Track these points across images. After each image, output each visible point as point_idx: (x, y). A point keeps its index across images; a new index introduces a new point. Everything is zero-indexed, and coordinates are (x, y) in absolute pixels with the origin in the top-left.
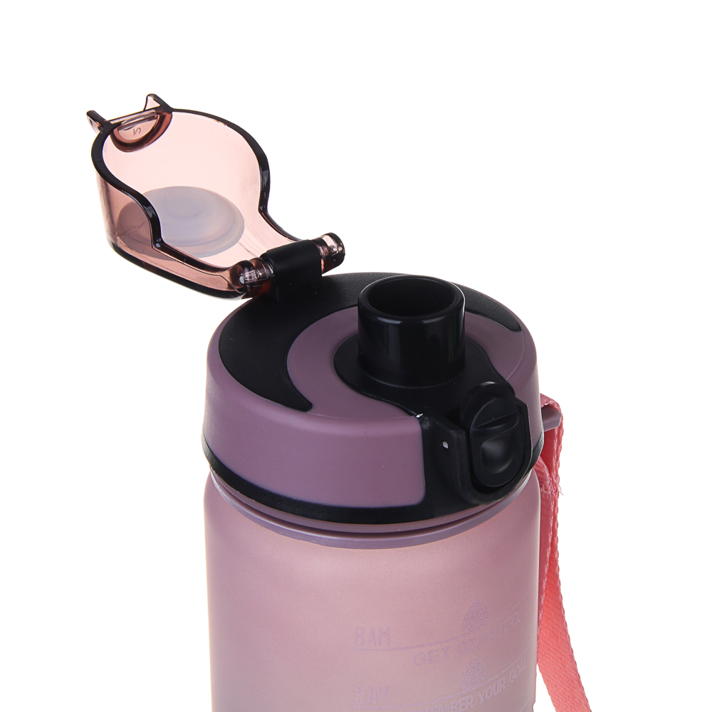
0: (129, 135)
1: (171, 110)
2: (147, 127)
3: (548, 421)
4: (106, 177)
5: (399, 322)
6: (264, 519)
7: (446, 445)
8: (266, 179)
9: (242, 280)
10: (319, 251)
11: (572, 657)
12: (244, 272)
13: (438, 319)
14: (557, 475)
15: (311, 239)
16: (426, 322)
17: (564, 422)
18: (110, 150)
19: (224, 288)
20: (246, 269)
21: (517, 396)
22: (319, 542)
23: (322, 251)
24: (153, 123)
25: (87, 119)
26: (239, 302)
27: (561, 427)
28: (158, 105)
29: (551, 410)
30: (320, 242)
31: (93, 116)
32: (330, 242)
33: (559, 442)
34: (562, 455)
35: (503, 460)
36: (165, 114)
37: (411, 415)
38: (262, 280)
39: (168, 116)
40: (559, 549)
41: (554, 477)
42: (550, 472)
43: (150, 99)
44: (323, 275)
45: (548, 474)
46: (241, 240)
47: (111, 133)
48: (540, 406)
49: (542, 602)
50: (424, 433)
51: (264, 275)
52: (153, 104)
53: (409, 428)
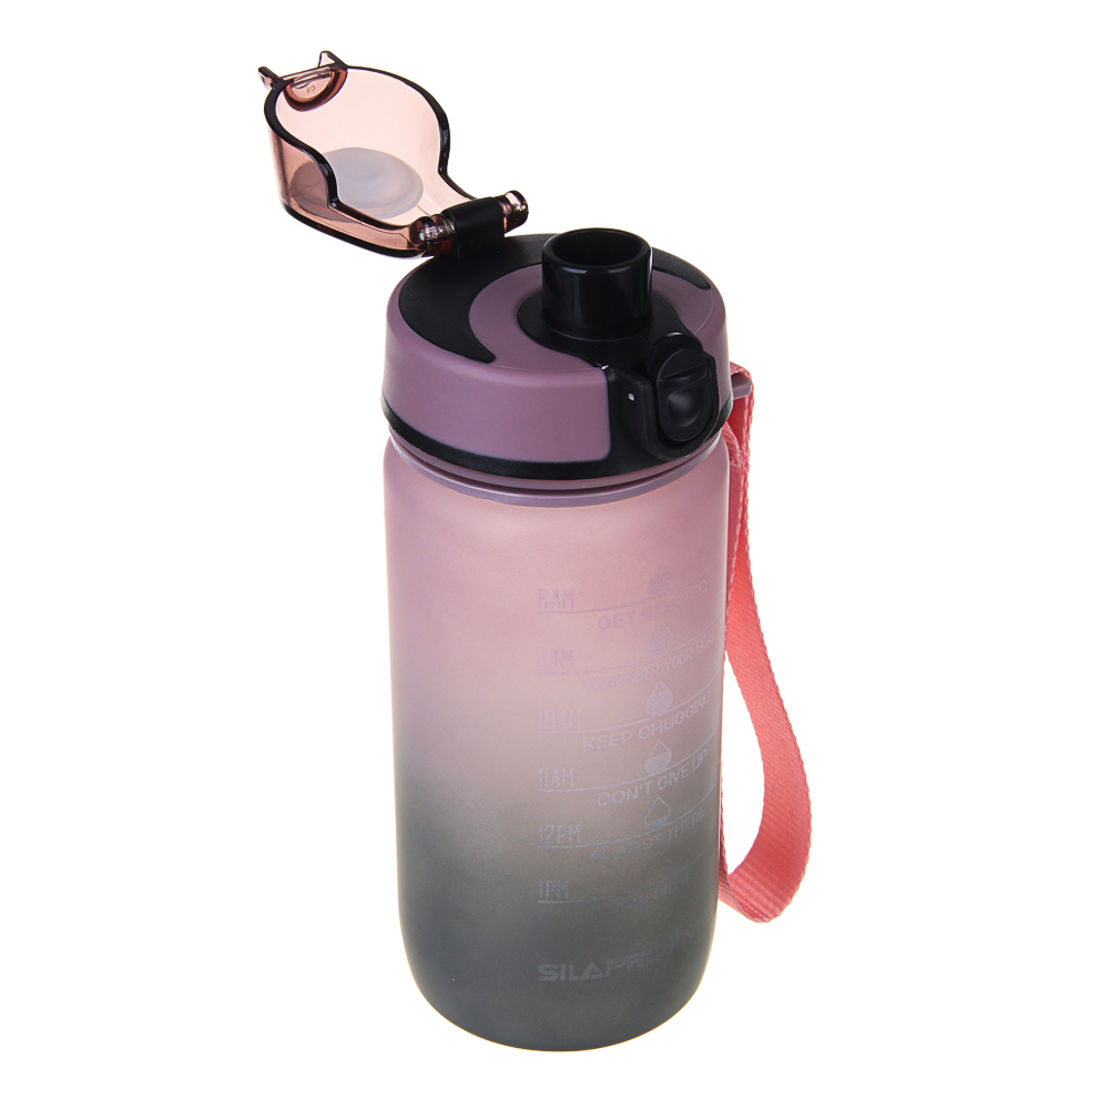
0: (303, 94)
1: (346, 67)
2: (322, 84)
3: (739, 388)
4: (280, 133)
5: (584, 272)
6: (445, 478)
7: (632, 398)
8: (446, 139)
9: (422, 236)
10: (502, 209)
11: (762, 641)
12: (424, 228)
13: (624, 269)
14: (747, 448)
15: (493, 196)
16: (612, 271)
17: (755, 392)
18: (283, 108)
19: (403, 247)
20: (427, 226)
21: (705, 350)
22: (501, 500)
23: (505, 209)
24: (327, 81)
25: (258, 76)
26: (419, 261)
27: (751, 397)
28: (333, 62)
29: (741, 378)
30: (503, 199)
31: (264, 71)
32: (513, 200)
33: (750, 413)
34: (753, 427)
35: (691, 414)
36: (340, 71)
37: (596, 366)
38: (442, 237)
39: (343, 73)
40: (749, 526)
41: (744, 449)
42: (740, 444)
43: (324, 55)
44: (506, 235)
45: (738, 447)
46: (419, 204)
47: (284, 89)
48: (730, 374)
49: (732, 581)
50: (609, 385)
51: (445, 231)
52: (327, 61)
53: (595, 380)
